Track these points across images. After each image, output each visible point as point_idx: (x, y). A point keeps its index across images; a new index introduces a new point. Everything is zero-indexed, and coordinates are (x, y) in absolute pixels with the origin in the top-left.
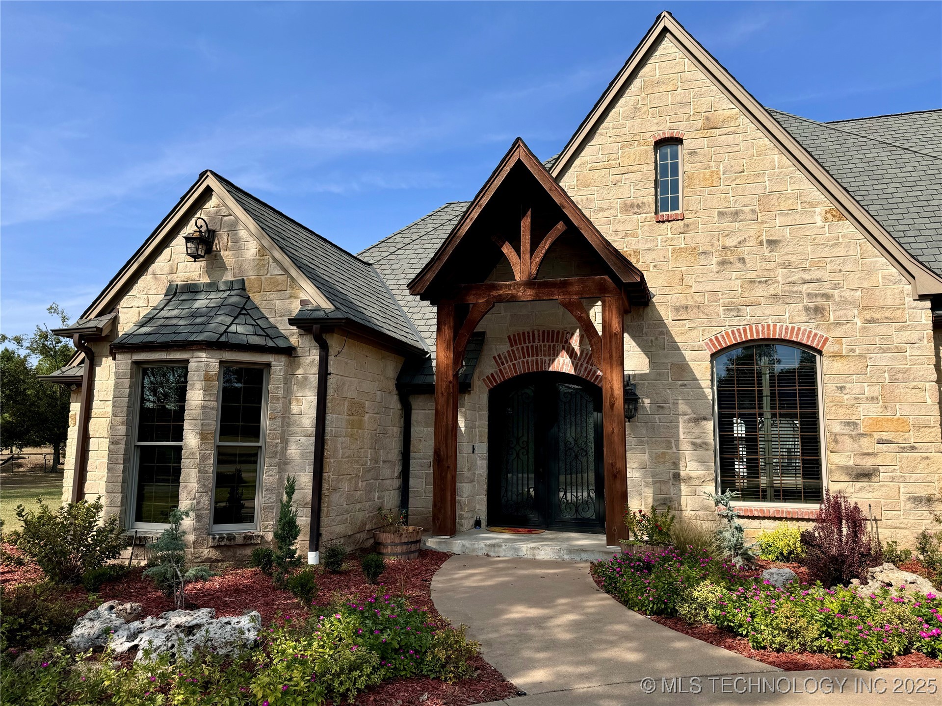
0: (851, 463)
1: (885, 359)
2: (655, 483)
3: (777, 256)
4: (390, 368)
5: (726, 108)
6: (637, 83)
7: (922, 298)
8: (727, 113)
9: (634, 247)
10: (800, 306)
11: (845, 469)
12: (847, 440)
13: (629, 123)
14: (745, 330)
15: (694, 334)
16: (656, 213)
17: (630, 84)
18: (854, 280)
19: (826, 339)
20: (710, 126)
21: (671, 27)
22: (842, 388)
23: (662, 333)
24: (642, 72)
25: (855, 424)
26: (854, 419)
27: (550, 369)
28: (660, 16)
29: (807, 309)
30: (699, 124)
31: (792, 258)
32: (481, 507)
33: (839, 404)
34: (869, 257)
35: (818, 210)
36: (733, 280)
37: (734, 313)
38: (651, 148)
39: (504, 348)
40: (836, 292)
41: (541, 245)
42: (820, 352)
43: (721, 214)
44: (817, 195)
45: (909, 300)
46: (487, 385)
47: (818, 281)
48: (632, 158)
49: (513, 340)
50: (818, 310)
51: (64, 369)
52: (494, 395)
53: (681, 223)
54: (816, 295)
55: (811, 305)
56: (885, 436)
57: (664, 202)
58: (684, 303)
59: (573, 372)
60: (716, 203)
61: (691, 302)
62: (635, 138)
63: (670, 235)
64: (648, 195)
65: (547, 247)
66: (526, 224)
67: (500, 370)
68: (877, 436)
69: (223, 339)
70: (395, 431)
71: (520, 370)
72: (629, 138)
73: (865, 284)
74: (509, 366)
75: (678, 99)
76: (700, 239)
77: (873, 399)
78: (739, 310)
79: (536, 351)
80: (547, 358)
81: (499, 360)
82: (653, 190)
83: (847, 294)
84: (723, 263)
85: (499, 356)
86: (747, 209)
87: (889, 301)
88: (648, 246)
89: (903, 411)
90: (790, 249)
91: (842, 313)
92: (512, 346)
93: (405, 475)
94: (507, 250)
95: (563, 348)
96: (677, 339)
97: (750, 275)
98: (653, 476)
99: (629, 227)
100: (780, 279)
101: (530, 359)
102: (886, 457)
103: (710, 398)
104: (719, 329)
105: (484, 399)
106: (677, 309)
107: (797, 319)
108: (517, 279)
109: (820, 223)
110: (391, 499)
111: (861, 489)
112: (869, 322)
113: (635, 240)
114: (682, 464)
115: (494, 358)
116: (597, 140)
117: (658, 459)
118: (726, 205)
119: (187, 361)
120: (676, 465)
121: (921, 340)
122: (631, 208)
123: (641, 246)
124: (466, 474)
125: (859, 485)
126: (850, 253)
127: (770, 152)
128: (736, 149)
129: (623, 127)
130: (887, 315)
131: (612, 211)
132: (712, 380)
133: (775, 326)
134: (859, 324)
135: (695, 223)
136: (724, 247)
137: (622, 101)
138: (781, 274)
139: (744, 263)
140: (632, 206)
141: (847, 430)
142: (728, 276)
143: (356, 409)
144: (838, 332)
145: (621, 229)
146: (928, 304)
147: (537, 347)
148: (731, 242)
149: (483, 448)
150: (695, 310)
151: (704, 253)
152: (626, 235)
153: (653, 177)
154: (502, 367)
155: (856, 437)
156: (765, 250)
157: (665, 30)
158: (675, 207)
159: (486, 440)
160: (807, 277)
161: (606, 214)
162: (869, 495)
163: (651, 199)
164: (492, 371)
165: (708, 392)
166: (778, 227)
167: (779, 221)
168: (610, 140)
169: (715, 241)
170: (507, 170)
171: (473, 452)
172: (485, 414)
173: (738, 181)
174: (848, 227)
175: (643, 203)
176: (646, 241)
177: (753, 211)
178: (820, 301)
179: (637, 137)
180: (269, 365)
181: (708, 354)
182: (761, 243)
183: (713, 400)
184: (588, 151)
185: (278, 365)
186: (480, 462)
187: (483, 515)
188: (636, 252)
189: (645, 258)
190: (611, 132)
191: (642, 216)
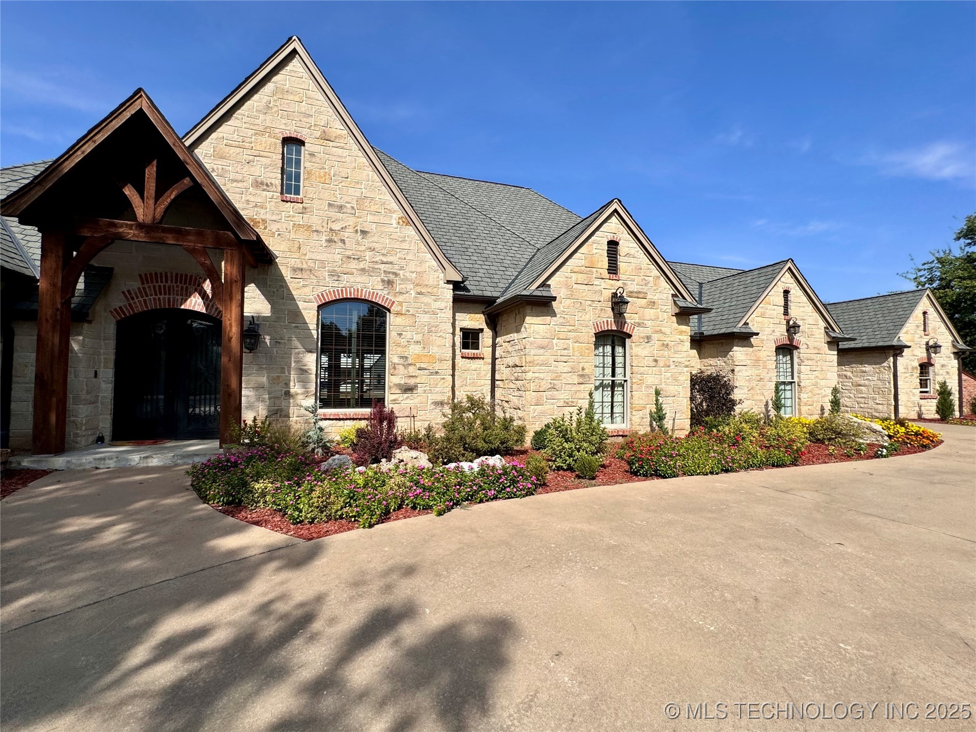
0: (402, 382)
1: (425, 318)
2: (270, 398)
3: (367, 242)
5: (337, 128)
6: (269, 87)
7: (449, 282)
8: (339, 132)
9: (264, 217)
10: (379, 279)
11: (399, 386)
12: (401, 367)
13: (262, 117)
14: (342, 291)
15: (307, 290)
16: (282, 193)
17: (264, 85)
18: (412, 266)
19: (394, 302)
20: (326, 138)
21: (300, 50)
22: (400, 335)
23: (282, 286)
24: (275, 79)
25: (407, 358)
26: (406, 354)
27: (182, 307)
28: (290, 39)
29: (383, 281)
30: (318, 134)
31: (377, 245)
32: (105, 425)
33: (398, 345)
34: (422, 252)
35: (394, 216)
36: (335, 255)
37: (336, 278)
38: (279, 142)
39: (135, 285)
40: (401, 272)
41: (166, 194)
42: (389, 310)
43: (330, 205)
44: (394, 205)
45: (442, 282)
46: (114, 317)
47: (391, 263)
48: (264, 145)
49: (144, 279)
50: (390, 283)
53: (300, 206)
54: (389, 273)
55: (386, 279)
56: (423, 365)
57: (289, 186)
58: (300, 266)
59: (204, 311)
60: (326, 195)
61: (305, 266)
62: (266, 131)
63: (291, 213)
64: (275, 178)
65: (173, 197)
66: (151, 172)
67: (130, 305)
68: (418, 365)
71: (151, 306)
72: (261, 128)
73: (419, 270)
74: (140, 302)
75: (303, 110)
76: (315, 221)
77: (417, 342)
78: (339, 276)
79: (169, 291)
80: (179, 298)
81: (128, 295)
82: (280, 175)
83: (408, 274)
84: (330, 241)
85: (129, 291)
86: (348, 205)
87: (431, 283)
88: (274, 218)
89: (434, 350)
90: (375, 239)
91: (403, 286)
92: (143, 283)
94: (130, 192)
95: (196, 290)
96: (294, 293)
97: (349, 253)
98: (269, 394)
99: (257, 200)
100: (367, 258)
101: (162, 297)
102: (422, 378)
103: (315, 337)
104: (325, 288)
105: (110, 329)
106: (295, 270)
107: (376, 287)
108: (140, 220)
109: (395, 225)
111: (407, 398)
112: (419, 294)
113: (263, 211)
114: (292, 384)
115: (123, 293)
117: (274, 381)
118: (334, 199)
120: (287, 385)
121: (446, 308)
122: (259, 184)
123: (268, 217)
124: (83, 395)
125: (406, 395)
126: (411, 248)
127: (366, 168)
128: (344, 160)
129: (257, 118)
130: (429, 290)
131: (245, 184)
132: (317, 325)
133: (362, 290)
134: (413, 295)
135: (311, 207)
136: (331, 230)
137: (256, 97)
138: (368, 255)
139: (344, 243)
140: (262, 183)
141: (402, 361)
142: (333, 251)
144: (400, 298)
145: (252, 199)
146: (451, 286)
147: (169, 287)
148: (336, 227)
149: (108, 374)
150: (308, 272)
151: (317, 231)
152: (256, 206)
153: (280, 165)
154: (131, 302)
155: (406, 366)
156: (359, 236)
157: (294, 52)
158: (297, 192)
159: (112, 365)
160: (385, 260)
161: (240, 185)
162: (411, 402)
163: (278, 182)
164: (121, 304)
165: (314, 333)
166: (367, 221)
167: (370, 218)
168: (244, 126)
169: (324, 224)
171: (96, 376)
172: (112, 344)
173: (343, 184)
174: (410, 231)
175: (271, 183)
176: (273, 213)
177: (353, 208)
178: (392, 277)
179: (268, 130)
181: (315, 305)
182: (357, 231)
183: (318, 338)
184: (224, 129)
186: (103, 386)
187: (107, 432)
188: (264, 221)
189: (274, 227)
190: (245, 119)
191: (269, 194)
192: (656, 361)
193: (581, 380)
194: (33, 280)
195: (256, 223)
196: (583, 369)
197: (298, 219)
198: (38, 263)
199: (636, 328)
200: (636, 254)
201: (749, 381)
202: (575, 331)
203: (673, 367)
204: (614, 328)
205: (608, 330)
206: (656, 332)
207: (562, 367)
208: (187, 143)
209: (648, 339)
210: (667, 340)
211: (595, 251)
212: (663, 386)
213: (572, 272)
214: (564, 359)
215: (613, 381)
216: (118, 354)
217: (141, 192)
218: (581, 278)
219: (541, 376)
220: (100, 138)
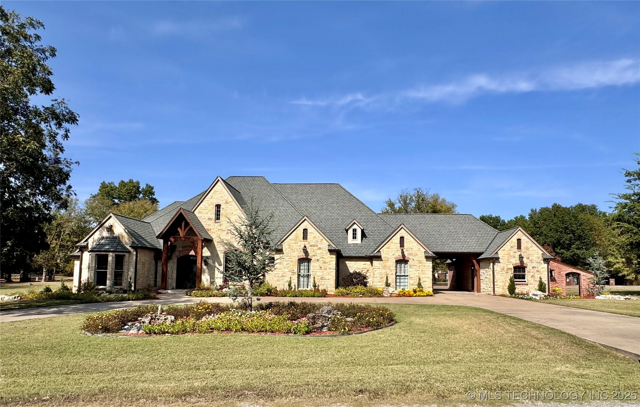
2: (211, 279)
4: (152, 254)
6: (212, 191)
8: (230, 200)
15: (220, 248)
16: (215, 221)
20: (227, 203)
23: (214, 247)
24: (214, 189)
27: (190, 254)
28: (218, 177)
30: (224, 202)
32: (174, 285)
38: (215, 206)
39: (181, 249)
41: (186, 230)
43: (227, 222)
46: (176, 257)
48: (211, 208)
49: (183, 247)
51: (74, 253)
52: (178, 259)
53: (220, 224)
57: (217, 218)
59: (194, 255)
60: (227, 220)
61: (221, 241)
63: (217, 226)
64: (213, 216)
66: (183, 224)
67: (180, 254)
69: (116, 250)
70: (153, 268)
71: (184, 254)
72: (210, 203)
74: (182, 253)
75: (221, 196)
76: (223, 227)
79: (188, 250)
80: (190, 252)
81: (179, 252)
82: (215, 216)
84: (227, 233)
88: (213, 228)
93: (156, 278)
94: (179, 229)
95: (193, 249)
96: (217, 249)
97: (232, 236)
99: (209, 223)
101: (185, 252)
103: (223, 262)
105: (176, 261)
106: (218, 242)
108: (181, 236)
110: (152, 283)
113: (210, 226)
116: (203, 203)
117: (212, 274)
118: (229, 220)
119: (108, 254)
120: (214, 275)
122: (209, 219)
123: (211, 228)
124: (170, 277)
127: (238, 210)
128: (231, 209)
129: (209, 200)
131: (206, 219)
135: (223, 224)
136: (228, 229)
137: (209, 195)
139: (231, 233)
140: (210, 219)
142: (228, 236)
143: (144, 264)
145: (207, 223)
149: (175, 272)
150: (221, 243)
151: (224, 231)
152: (208, 225)
153: (215, 213)
157: (219, 180)
158: (219, 219)
159: (176, 269)
161: (204, 220)
163: (214, 218)
164: (178, 254)
168: (206, 203)
169: (226, 228)
170: (178, 214)
171: (172, 273)
172: (176, 264)
173: (231, 215)
175: (212, 218)
177: (234, 222)
179: (212, 203)
180: (125, 255)
181: (223, 252)
182: (235, 229)
184: (201, 204)
185: (127, 255)
186: (174, 275)
187: (175, 287)
188: (210, 229)
189: (212, 231)
190: (206, 201)
191: (212, 221)
192: (321, 267)
193: (292, 274)
194: (161, 249)
195: (208, 230)
196: (293, 270)
197: (219, 228)
198: (162, 245)
199: (313, 257)
200: (314, 232)
201: (380, 274)
202: (291, 258)
203: (328, 269)
204: (305, 257)
205: (303, 258)
206: (321, 258)
207: (287, 270)
208: (192, 211)
209: (318, 260)
210: (325, 260)
211: (298, 233)
212: (324, 276)
213: (290, 240)
214: (287, 267)
215: (308, 274)
216: (177, 267)
217: (181, 228)
218: (293, 241)
219: (279, 272)
220: (174, 220)
